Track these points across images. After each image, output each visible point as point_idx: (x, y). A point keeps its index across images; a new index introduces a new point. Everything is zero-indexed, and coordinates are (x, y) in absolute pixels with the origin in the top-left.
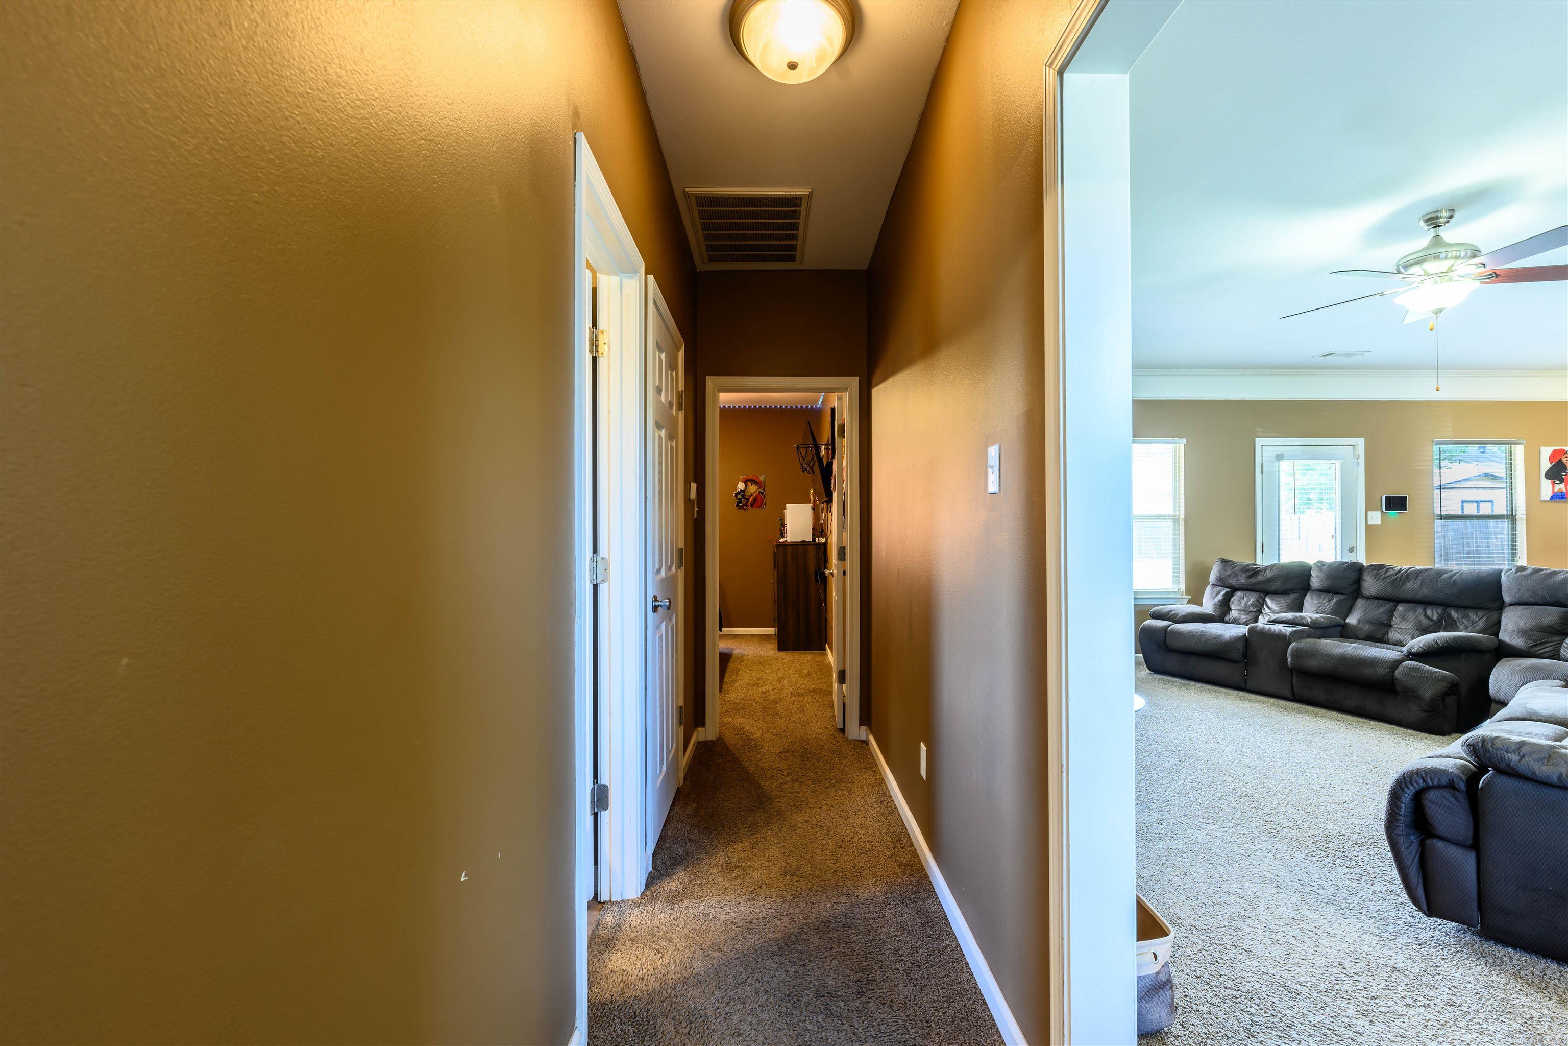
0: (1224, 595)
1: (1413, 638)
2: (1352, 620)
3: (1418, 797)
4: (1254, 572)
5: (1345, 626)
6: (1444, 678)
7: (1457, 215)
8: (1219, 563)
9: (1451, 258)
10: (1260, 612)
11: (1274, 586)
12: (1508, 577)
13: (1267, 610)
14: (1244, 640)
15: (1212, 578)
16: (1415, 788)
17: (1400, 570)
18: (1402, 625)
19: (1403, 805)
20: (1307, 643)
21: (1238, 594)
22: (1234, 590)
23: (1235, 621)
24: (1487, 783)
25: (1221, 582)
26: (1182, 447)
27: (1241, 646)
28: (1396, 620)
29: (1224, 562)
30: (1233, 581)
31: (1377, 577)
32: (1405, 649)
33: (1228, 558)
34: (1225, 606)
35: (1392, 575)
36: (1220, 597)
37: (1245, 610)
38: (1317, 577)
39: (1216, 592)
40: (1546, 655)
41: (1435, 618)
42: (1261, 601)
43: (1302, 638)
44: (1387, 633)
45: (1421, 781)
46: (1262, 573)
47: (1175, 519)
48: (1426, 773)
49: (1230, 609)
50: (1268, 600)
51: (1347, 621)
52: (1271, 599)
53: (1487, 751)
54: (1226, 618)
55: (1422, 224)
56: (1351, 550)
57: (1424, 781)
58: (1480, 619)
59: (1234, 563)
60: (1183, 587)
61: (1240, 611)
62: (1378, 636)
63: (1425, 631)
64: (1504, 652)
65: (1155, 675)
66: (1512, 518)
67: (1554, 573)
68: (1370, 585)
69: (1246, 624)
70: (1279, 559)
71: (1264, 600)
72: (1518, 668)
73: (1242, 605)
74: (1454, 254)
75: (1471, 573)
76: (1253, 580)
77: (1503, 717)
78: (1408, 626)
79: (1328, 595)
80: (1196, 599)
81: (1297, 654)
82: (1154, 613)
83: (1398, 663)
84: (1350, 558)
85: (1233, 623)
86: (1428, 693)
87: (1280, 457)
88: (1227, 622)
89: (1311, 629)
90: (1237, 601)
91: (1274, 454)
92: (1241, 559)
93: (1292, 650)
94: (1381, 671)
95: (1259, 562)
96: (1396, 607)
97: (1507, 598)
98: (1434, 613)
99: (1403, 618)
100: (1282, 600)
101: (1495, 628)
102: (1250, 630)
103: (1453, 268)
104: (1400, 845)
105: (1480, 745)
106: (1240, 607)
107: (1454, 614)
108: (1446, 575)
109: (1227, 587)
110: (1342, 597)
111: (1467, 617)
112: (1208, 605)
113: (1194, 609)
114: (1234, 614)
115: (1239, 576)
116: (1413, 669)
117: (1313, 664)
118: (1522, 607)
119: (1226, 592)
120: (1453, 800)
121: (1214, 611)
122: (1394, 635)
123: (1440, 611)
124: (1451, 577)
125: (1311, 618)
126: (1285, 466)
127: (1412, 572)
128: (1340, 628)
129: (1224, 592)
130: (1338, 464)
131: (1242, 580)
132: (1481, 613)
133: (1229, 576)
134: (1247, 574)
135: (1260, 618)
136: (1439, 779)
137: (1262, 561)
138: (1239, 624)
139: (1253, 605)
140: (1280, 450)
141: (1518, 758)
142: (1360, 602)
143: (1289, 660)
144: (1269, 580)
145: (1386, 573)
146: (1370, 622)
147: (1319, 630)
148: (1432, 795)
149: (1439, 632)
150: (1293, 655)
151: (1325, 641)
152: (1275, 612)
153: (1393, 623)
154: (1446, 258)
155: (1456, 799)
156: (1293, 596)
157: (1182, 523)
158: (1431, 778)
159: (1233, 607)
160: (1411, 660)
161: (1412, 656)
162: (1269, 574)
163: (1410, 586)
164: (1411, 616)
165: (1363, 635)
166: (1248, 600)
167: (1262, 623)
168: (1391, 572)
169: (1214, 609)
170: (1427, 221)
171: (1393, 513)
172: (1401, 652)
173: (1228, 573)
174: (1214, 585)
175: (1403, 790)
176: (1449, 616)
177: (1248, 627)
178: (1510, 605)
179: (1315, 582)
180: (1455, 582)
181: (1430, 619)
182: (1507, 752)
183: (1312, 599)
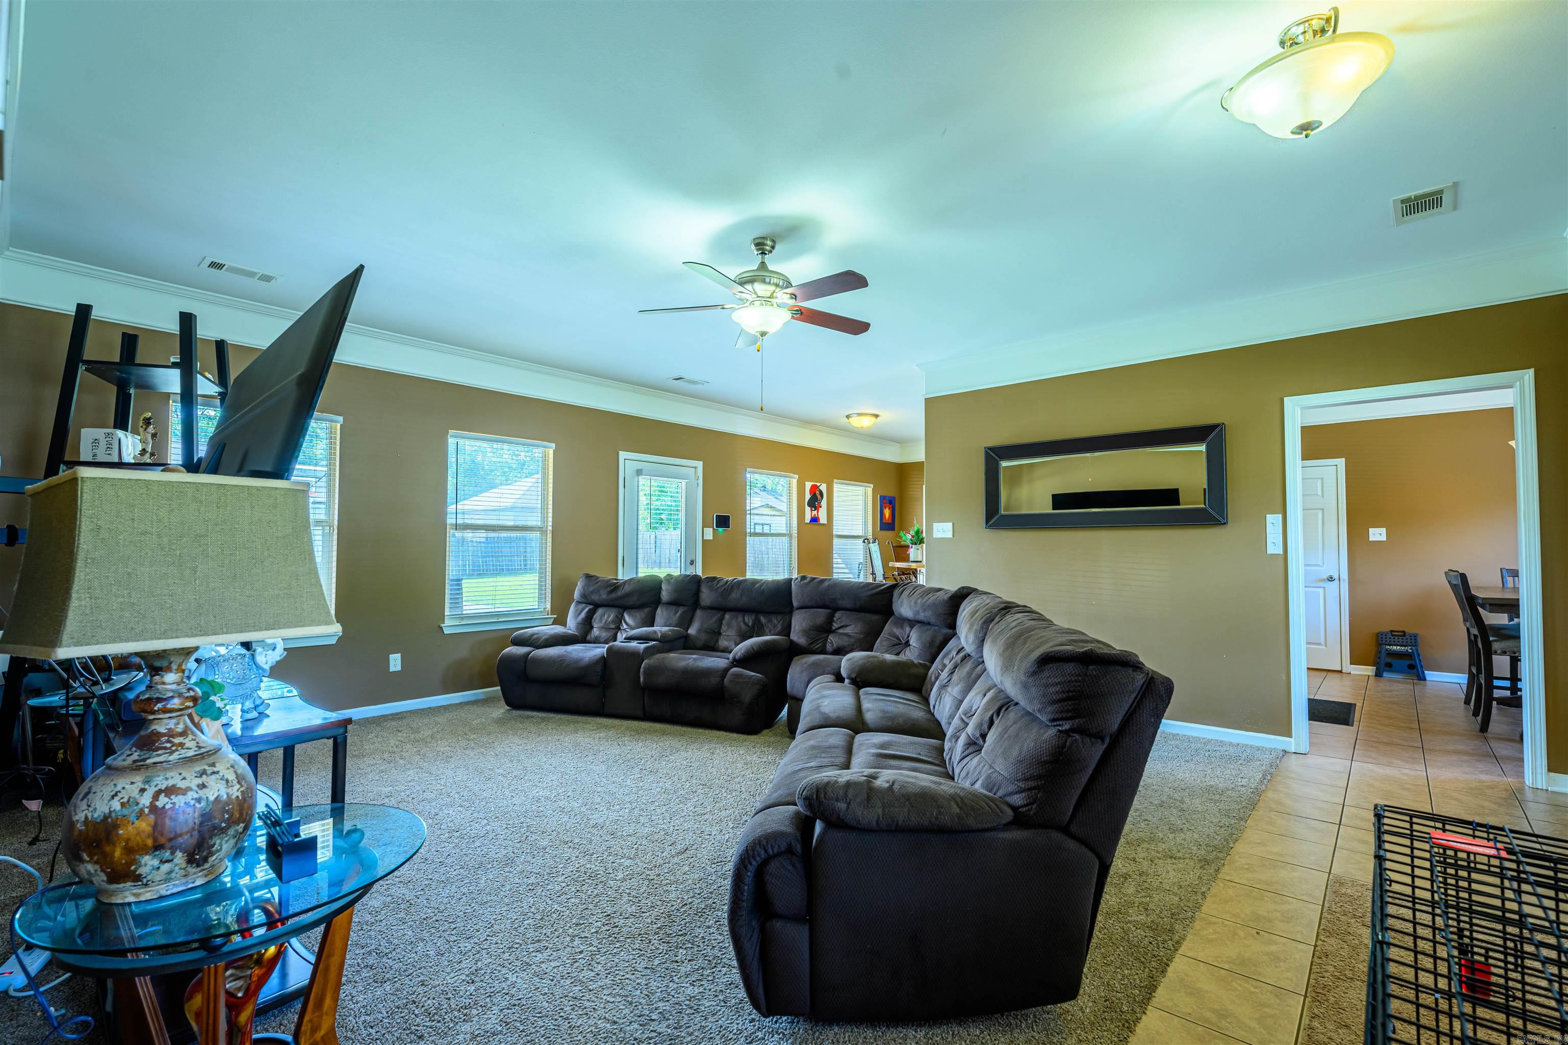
0: (587, 612)
1: (737, 645)
2: (692, 631)
3: (760, 871)
4: (614, 587)
5: (686, 637)
6: (759, 680)
7: (777, 247)
8: (584, 578)
9: (773, 284)
10: (618, 628)
11: (631, 601)
12: (796, 585)
13: (625, 626)
14: (603, 661)
15: (576, 595)
16: (757, 862)
17: (727, 581)
18: (729, 633)
19: (746, 888)
20: (658, 659)
21: (600, 611)
22: (597, 606)
23: (596, 641)
24: (820, 841)
25: (585, 599)
26: (551, 452)
27: (599, 668)
28: (724, 628)
29: (588, 577)
30: (595, 598)
31: (711, 588)
32: (731, 656)
33: (592, 573)
34: (587, 624)
35: (722, 586)
36: (583, 615)
37: (605, 628)
38: (666, 590)
39: (580, 610)
40: (818, 650)
41: (750, 624)
42: (620, 616)
43: (653, 654)
44: (717, 641)
45: (763, 852)
46: (621, 587)
47: (541, 530)
48: (767, 840)
49: (592, 627)
50: (626, 616)
51: (689, 632)
52: (630, 615)
53: (821, 803)
54: (588, 638)
55: (753, 247)
56: (692, 563)
57: (766, 851)
58: (778, 622)
59: (597, 578)
60: (548, 606)
61: (601, 628)
62: (710, 647)
63: (744, 637)
64: (794, 651)
65: (514, 712)
66: (790, 536)
67: (823, 581)
68: (707, 597)
69: (606, 642)
70: (637, 573)
71: (623, 615)
72: (805, 666)
73: (604, 621)
74: (775, 280)
75: (773, 581)
76: (613, 595)
77: (807, 727)
78: (732, 633)
79: (674, 608)
80: (561, 620)
81: (650, 671)
82: (515, 638)
83: (727, 670)
84: (690, 571)
85: (594, 643)
86: (747, 696)
87: (639, 472)
88: (589, 642)
89: (661, 644)
90: (598, 618)
91: (635, 469)
92: (604, 574)
93: (645, 668)
94: (714, 680)
95: (620, 577)
96: (723, 615)
97: (795, 604)
98: (749, 619)
99: (729, 626)
100: (638, 614)
101: (786, 631)
102: (609, 650)
103: (775, 294)
104: (742, 939)
105: (815, 797)
106: (601, 625)
107: (763, 620)
108: (758, 585)
109: (590, 604)
110: (685, 608)
111: (770, 621)
112: (572, 625)
113: (558, 629)
114: (596, 632)
115: (601, 592)
116: (737, 675)
117: (661, 680)
118: (804, 610)
119: (589, 610)
120: (790, 868)
121: (577, 632)
122: (723, 643)
123: (753, 617)
124: (761, 586)
125: (661, 632)
126: (643, 481)
127: (735, 583)
128: (683, 640)
129: (587, 609)
130: (684, 482)
131: (604, 596)
132: (779, 617)
133: (592, 592)
134: (609, 589)
135: (619, 635)
136: (779, 846)
137: (623, 575)
138: (600, 643)
139: (613, 622)
140: (640, 465)
141: (845, 805)
142: (699, 613)
143: (642, 679)
144: (628, 595)
145: (717, 584)
146: (706, 632)
147: (668, 644)
148: (773, 867)
149: (752, 637)
150: (645, 673)
151: (672, 655)
152: (632, 628)
153: (722, 631)
154: (769, 283)
155: (793, 866)
156: (647, 610)
157: (549, 536)
158: (771, 845)
159: (595, 625)
160: (735, 666)
161: (737, 662)
162: (627, 588)
163: (734, 595)
164: (734, 623)
165: (700, 644)
166: (609, 617)
167: (619, 643)
168: (721, 584)
169: (577, 628)
170: (757, 245)
171: (721, 530)
172: (728, 659)
173: (591, 589)
174: (579, 602)
175: (745, 867)
176: (760, 621)
177: (607, 646)
178: (797, 609)
179: (665, 595)
180: (763, 591)
181: (747, 625)
182: (837, 801)
183: (662, 612)
